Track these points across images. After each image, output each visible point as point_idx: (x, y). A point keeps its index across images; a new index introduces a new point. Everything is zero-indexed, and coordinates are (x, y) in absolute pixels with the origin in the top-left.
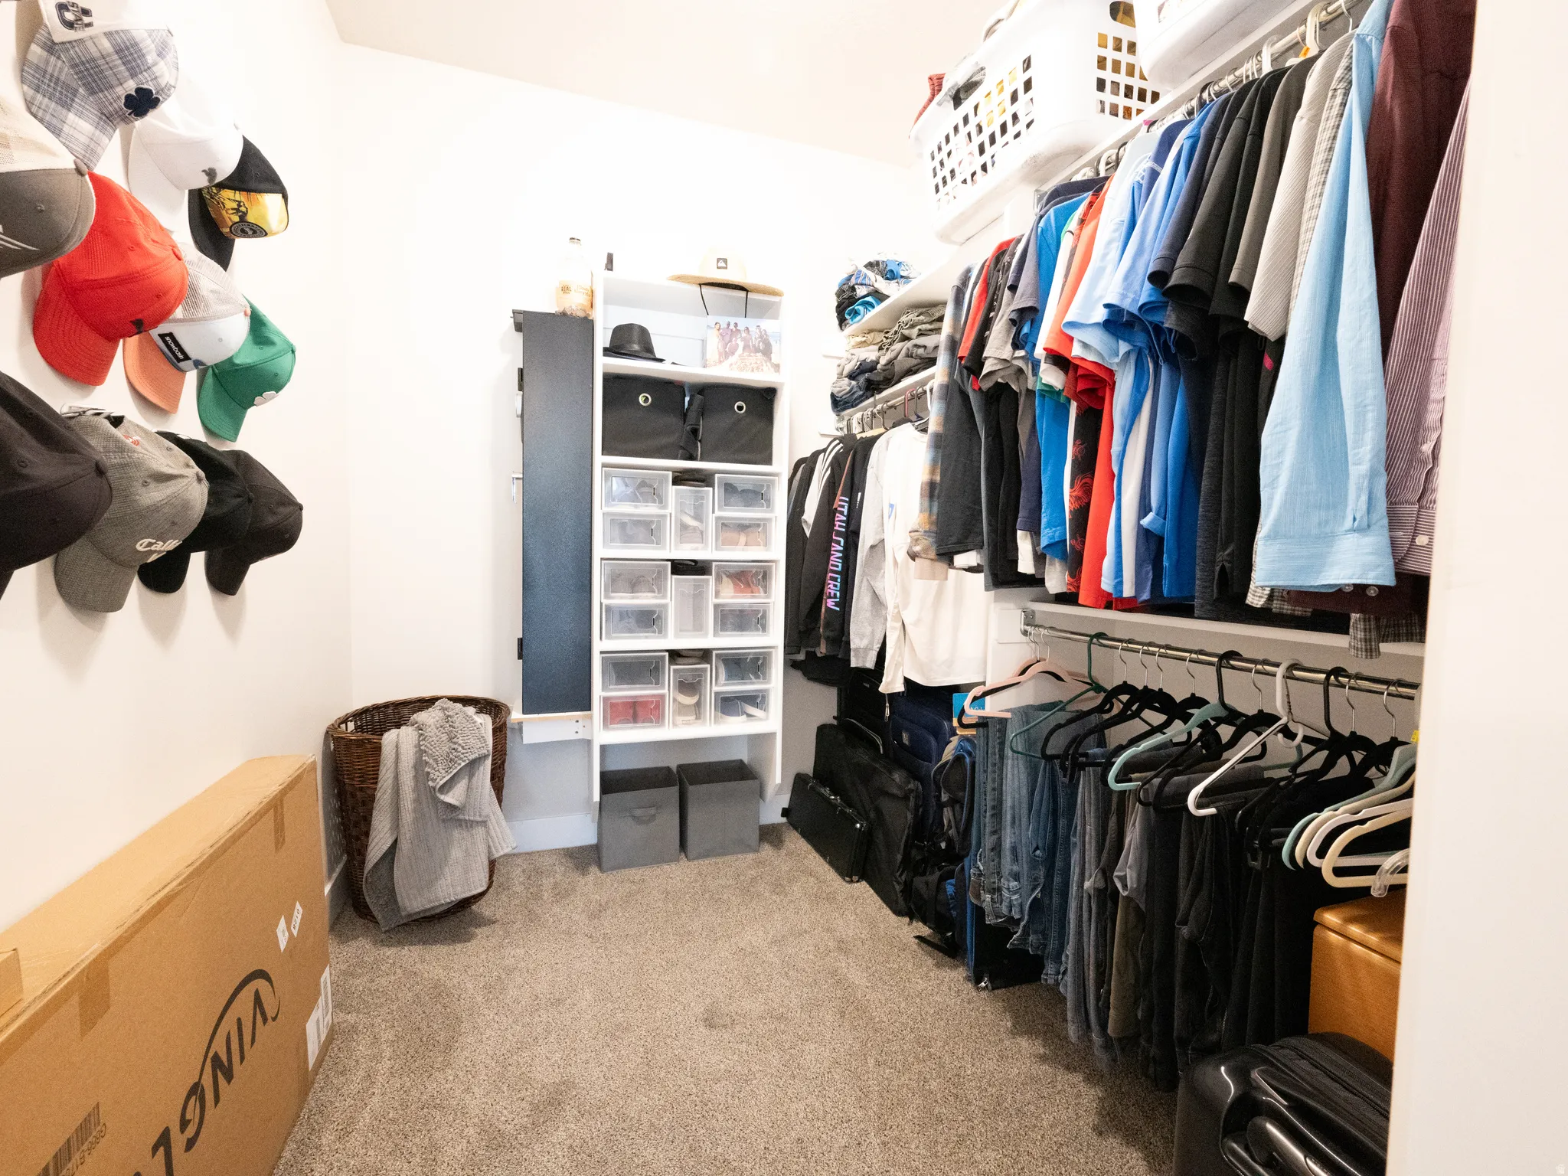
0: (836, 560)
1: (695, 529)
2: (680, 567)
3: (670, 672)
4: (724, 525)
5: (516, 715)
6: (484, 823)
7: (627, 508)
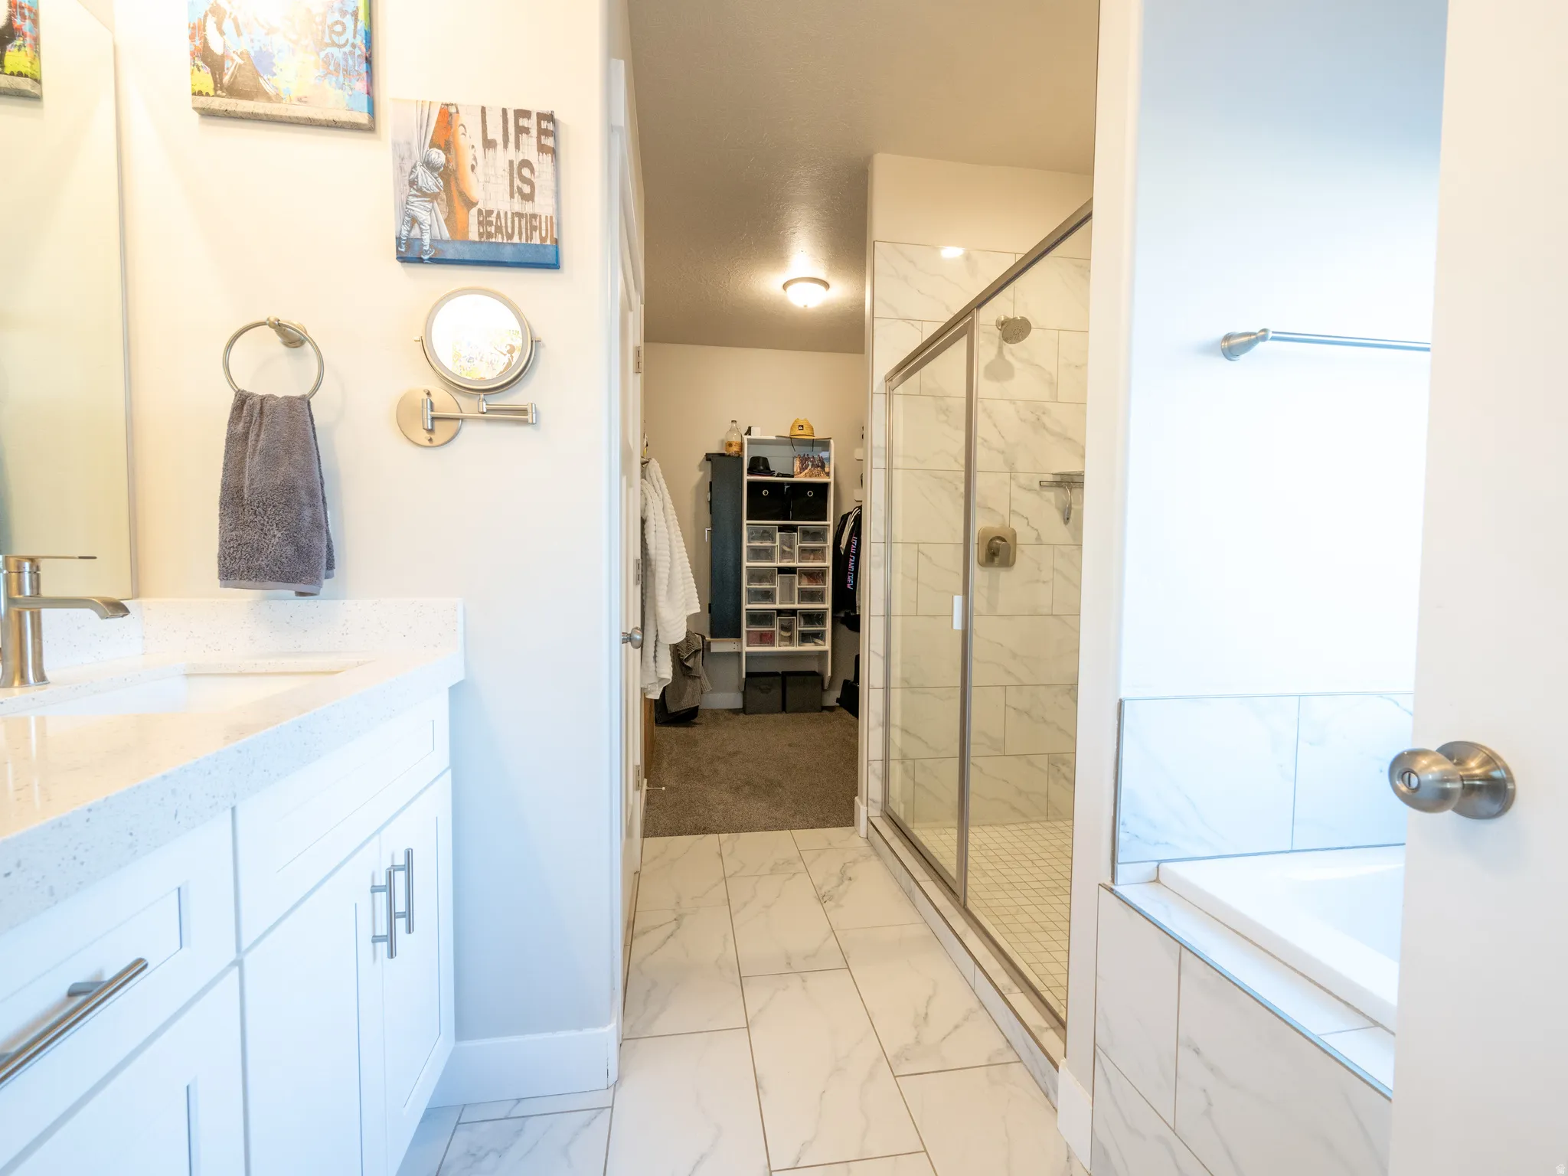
0: (851, 567)
1: (789, 552)
2: (782, 570)
3: (777, 621)
4: (803, 550)
5: (708, 639)
6: (699, 678)
7: (757, 544)
